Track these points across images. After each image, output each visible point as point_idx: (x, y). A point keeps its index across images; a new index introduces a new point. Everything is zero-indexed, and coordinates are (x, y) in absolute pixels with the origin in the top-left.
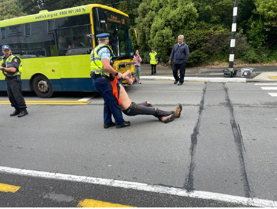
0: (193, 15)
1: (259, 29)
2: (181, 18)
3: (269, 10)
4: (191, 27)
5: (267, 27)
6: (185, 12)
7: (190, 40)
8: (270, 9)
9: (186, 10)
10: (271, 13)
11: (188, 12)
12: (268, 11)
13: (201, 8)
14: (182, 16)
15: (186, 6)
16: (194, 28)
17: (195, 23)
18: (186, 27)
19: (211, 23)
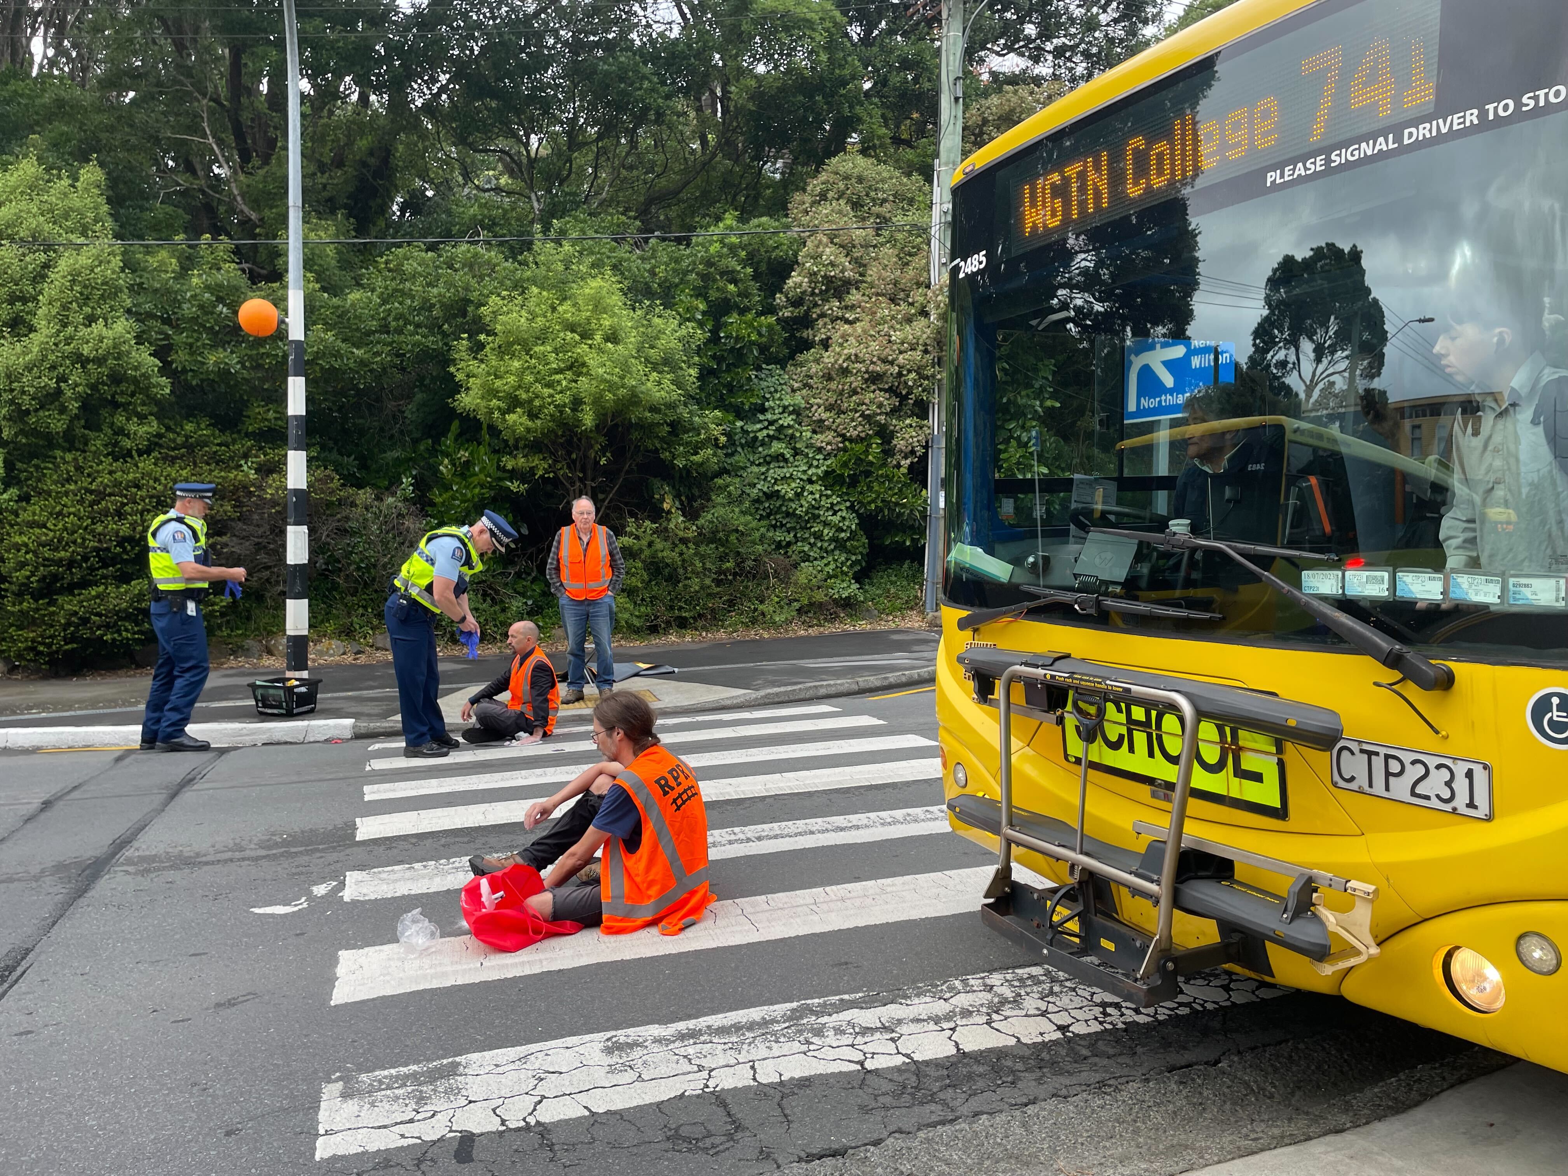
0: (135, 381)
1: (482, 486)
2: (59, 392)
3: (510, 410)
4: (127, 443)
5: (513, 474)
6: (80, 359)
7: (120, 514)
8: (513, 403)
9: (86, 350)
10: (517, 419)
11: (100, 361)
12: (504, 413)
13: (180, 358)
14: (62, 379)
15: (83, 331)
16: (148, 451)
17: (153, 426)
18: (98, 442)
19: (247, 435)
